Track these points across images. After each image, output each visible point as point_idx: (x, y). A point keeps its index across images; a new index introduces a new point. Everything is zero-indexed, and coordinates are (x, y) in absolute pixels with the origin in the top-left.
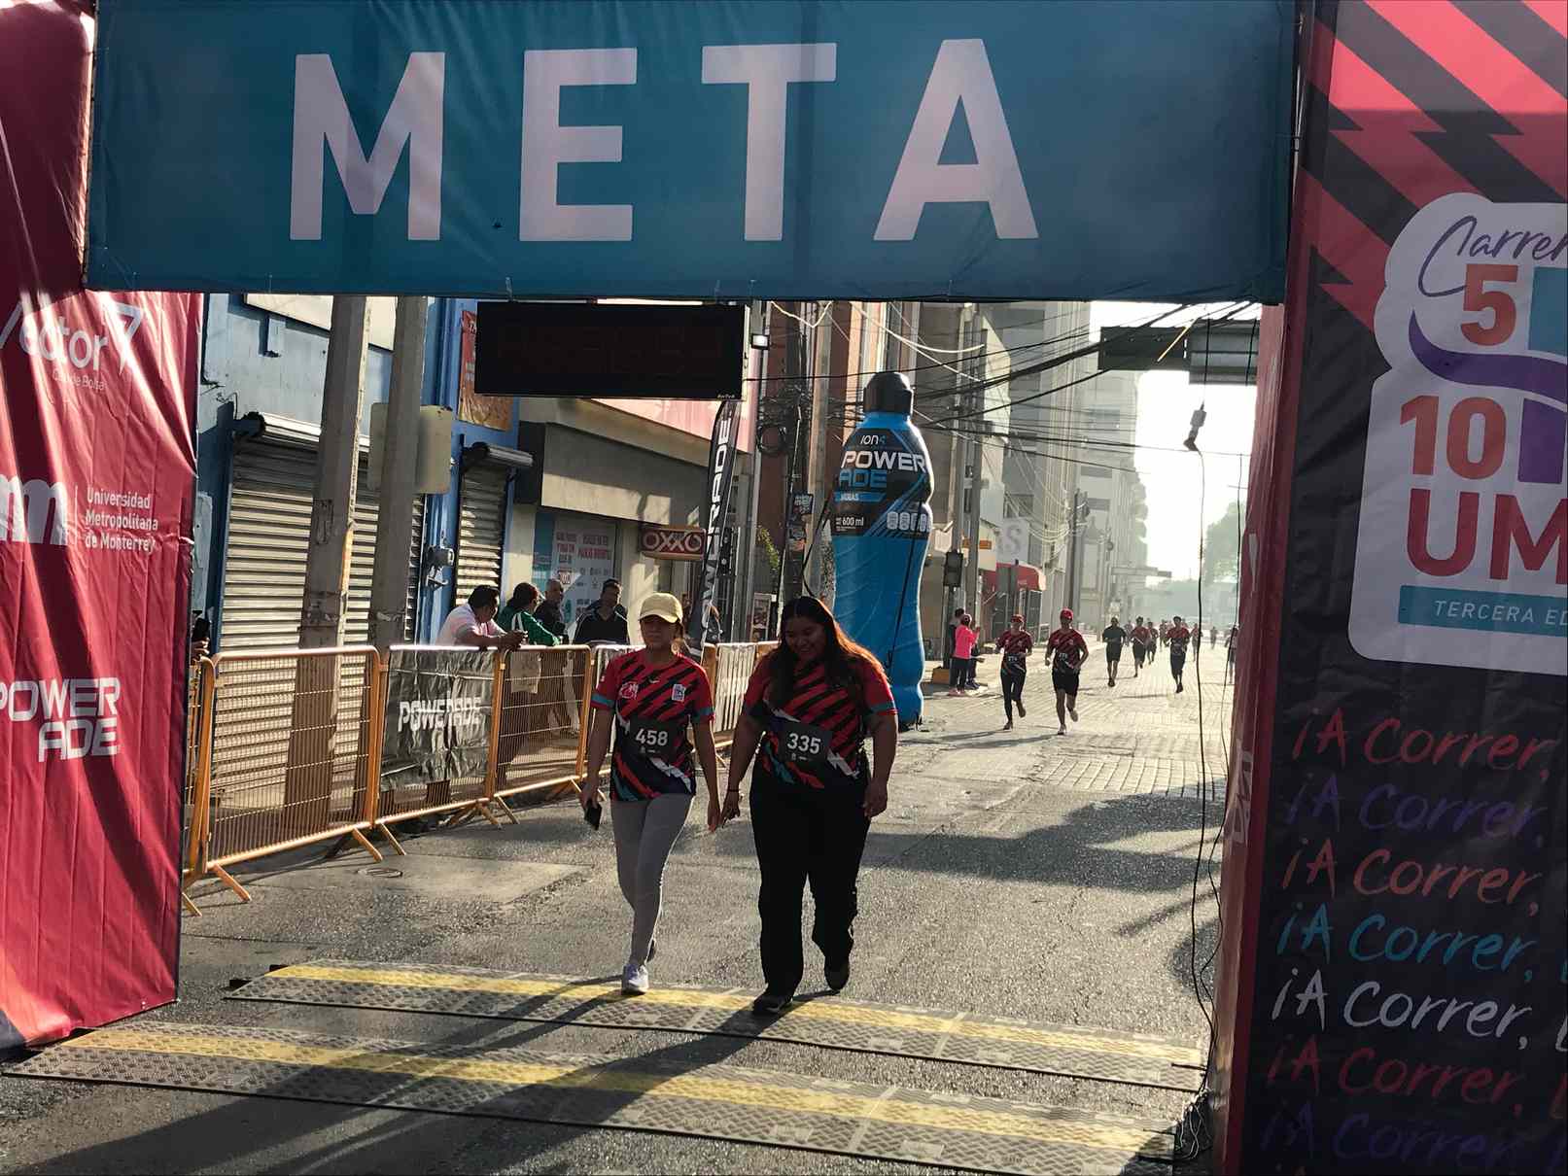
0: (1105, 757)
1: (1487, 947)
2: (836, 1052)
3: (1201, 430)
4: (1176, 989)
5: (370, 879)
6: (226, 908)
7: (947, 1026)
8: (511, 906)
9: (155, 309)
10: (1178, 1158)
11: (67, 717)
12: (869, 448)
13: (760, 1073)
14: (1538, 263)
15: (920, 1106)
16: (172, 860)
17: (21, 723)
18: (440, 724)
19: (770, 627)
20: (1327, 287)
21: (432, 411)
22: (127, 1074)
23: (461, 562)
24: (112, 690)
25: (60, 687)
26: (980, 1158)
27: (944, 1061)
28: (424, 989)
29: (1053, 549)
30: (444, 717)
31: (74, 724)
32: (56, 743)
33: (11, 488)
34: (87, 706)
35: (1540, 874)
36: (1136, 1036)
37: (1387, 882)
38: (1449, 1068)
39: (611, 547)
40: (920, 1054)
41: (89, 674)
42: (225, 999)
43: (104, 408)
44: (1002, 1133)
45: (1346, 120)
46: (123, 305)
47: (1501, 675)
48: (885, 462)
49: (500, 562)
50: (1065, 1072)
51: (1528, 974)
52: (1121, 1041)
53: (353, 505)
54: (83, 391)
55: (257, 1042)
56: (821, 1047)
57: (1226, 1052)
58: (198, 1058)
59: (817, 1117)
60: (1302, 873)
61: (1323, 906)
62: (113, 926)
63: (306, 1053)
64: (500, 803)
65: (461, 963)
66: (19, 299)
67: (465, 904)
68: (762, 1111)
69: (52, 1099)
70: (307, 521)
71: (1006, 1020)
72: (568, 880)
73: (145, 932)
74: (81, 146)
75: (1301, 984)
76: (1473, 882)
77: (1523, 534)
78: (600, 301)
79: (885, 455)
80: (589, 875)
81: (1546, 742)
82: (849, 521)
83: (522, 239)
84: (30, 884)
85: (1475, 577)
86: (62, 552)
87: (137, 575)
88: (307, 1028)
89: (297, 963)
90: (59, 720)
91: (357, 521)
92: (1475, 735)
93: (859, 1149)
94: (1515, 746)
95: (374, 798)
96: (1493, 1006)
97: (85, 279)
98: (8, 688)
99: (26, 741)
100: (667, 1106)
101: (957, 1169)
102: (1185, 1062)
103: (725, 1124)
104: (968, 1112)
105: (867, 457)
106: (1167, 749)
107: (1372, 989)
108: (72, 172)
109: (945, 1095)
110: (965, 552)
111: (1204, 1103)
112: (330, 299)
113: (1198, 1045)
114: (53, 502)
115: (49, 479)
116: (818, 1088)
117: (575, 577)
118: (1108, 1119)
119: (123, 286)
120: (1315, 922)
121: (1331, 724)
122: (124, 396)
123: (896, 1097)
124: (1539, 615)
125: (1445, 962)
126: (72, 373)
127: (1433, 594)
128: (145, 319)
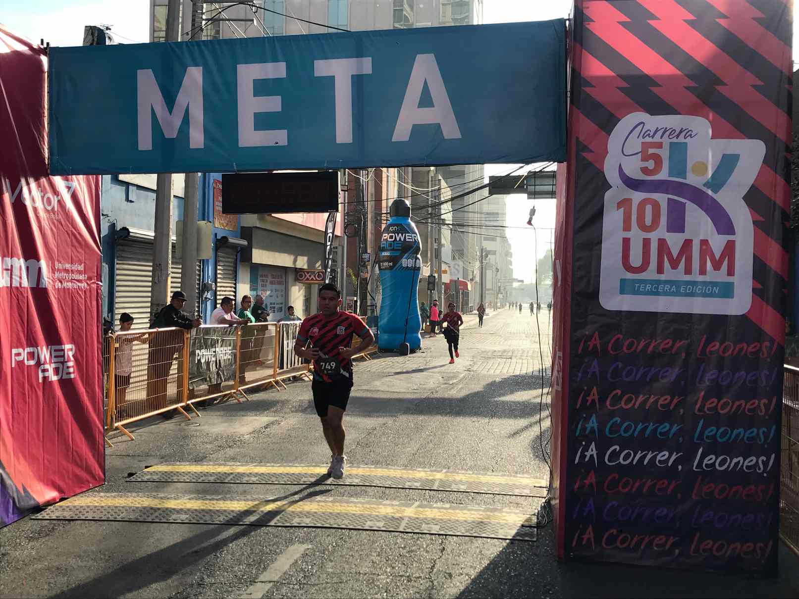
0: (499, 360)
1: (664, 428)
2: (392, 489)
3: (533, 217)
4: (534, 455)
5: (186, 427)
6: (125, 443)
7: (439, 476)
8: (248, 436)
9: (80, 182)
10: (538, 526)
11: (51, 362)
12: (393, 232)
14: (671, 141)
15: (429, 510)
16: (101, 423)
17: (30, 366)
18: (214, 359)
20: (584, 154)
21: (203, 223)
22: (85, 516)
23: (218, 289)
24: (71, 350)
25: (47, 349)
26: (455, 530)
27: (438, 490)
28: (213, 473)
29: (473, 272)
30: (214, 356)
31: (53, 366)
32: (46, 374)
33: (20, 264)
34: (60, 359)
35: (683, 397)
36: (518, 475)
37: (620, 404)
38: (650, 480)
39: (284, 279)
40: (428, 488)
41: (60, 343)
42: (127, 481)
43: (60, 226)
44: (464, 519)
45: (588, 84)
46: (66, 182)
47: (663, 314)
48: (400, 238)
49: (235, 288)
50: (489, 492)
51: (680, 439)
52: (512, 478)
53: (170, 266)
54: (52, 220)
55: (142, 499)
56: (386, 487)
57: (557, 480)
58: (116, 507)
59: (385, 517)
60: (585, 401)
61: (594, 415)
62: (76, 452)
63: (163, 502)
64: (241, 392)
65: (228, 461)
66: (20, 181)
67: (228, 436)
68: (362, 515)
69: (53, 528)
70: (151, 274)
71: (463, 472)
72: (272, 423)
73: (90, 454)
74: (44, 113)
75: (586, 448)
76: (656, 401)
77: (670, 254)
78: (274, 172)
79: (400, 235)
80: (282, 421)
81: (685, 341)
82: (386, 264)
83: (240, 146)
84: (38, 436)
85: (651, 273)
86: (45, 291)
87: (79, 299)
88: (164, 492)
89: (157, 465)
90: (47, 363)
91: (173, 273)
92: (654, 341)
93: (404, 529)
94: (671, 343)
95: (186, 393)
96: (667, 453)
97: (49, 171)
98: (24, 350)
99: (33, 373)
100: (321, 516)
101: (446, 535)
102: (539, 485)
103: (346, 522)
104: (450, 511)
105: (393, 236)
106: (525, 355)
107: (616, 449)
108: (41, 124)
109: (439, 505)
110: (436, 275)
111: (548, 502)
112: (155, 176)
113: (545, 478)
114: (40, 269)
115: (38, 259)
116: (385, 505)
117: (268, 293)
118: (508, 511)
119: (65, 173)
120: (591, 421)
121: (593, 339)
122: (68, 221)
123: (419, 506)
124: (678, 287)
125: (646, 436)
126: (45, 213)
127: (635, 281)
128: (76, 187)
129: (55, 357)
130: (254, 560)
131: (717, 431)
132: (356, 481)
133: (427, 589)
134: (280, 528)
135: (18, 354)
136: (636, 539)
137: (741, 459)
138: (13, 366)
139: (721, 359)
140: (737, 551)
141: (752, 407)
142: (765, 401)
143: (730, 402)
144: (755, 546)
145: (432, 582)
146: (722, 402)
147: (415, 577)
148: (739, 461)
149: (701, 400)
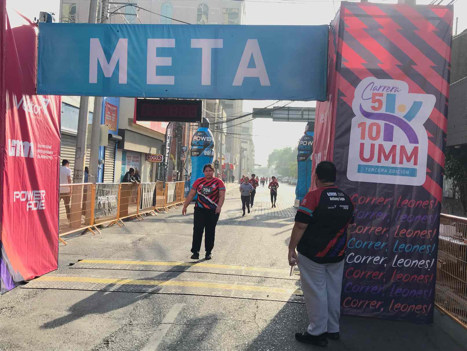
1: (377, 244)
2: (220, 275)
5: (94, 239)
6: (62, 247)
7: (243, 268)
8: (131, 244)
12: (199, 136)
13: (205, 280)
14: (388, 93)
15: (244, 286)
16: (57, 235)
17: (23, 201)
19: (177, 178)
21: (103, 126)
23: (105, 163)
24: (43, 193)
25: (31, 193)
26: (261, 297)
27: (245, 276)
29: (235, 160)
31: (34, 202)
32: (31, 206)
33: (20, 143)
34: (38, 198)
35: (388, 228)
37: (356, 231)
38: (369, 272)
39: (139, 160)
40: (239, 274)
41: (38, 190)
42: (70, 268)
43: (41, 123)
46: (45, 99)
47: (380, 184)
48: (203, 139)
49: (114, 163)
50: (272, 277)
51: (386, 250)
52: (282, 270)
53: (86, 149)
54: (37, 120)
55: (84, 278)
56: (216, 274)
59: (222, 289)
62: (44, 250)
63: (95, 280)
64: (120, 221)
65: (124, 258)
66: (22, 97)
67: (120, 244)
68: (209, 288)
71: (256, 266)
72: (142, 238)
73: (51, 252)
74: (35, 59)
76: (375, 230)
77: (384, 153)
79: (203, 137)
80: (147, 237)
81: (391, 199)
82: (195, 153)
83: (148, 83)
84: (25, 241)
85: (374, 162)
86: (32, 159)
87: (49, 165)
88: (93, 274)
89: (85, 259)
90: (31, 201)
92: (374, 198)
93: (234, 296)
94: (383, 200)
95: (93, 220)
96: (379, 257)
97: (36, 92)
98: (20, 192)
99: (24, 206)
100: (187, 288)
101: (257, 299)
103: (200, 292)
104: (255, 287)
105: (199, 138)
107: (352, 255)
108: (33, 65)
109: (248, 283)
110: (219, 160)
112: (79, 98)
114: (30, 147)
115: (29, 142)
116: (220, 283)
122: (45, 121)
123: (238, 284)
124: (388, 171)
125: (368, 248)
126: (34, 115)
127: (365, 166)
128: (50, 102)
129: (36, 197)
130: (156, 312)
131: (406, 246)
132: (200, 270)
133: (256, 327)
134: (165, 295)
135: (17, 195)
136: (361, 302)
137: (417, 261)
138: (14, 201)
139: (409, 209)
140: (414, 309)
141: (423, 234)
142: (431, 231)
143: (413, 231)
144: (423, 306)
145: (257, 324)
146: (409, 230)
147: (247, 322)
148: (416, 263)
149: (398, 229)
